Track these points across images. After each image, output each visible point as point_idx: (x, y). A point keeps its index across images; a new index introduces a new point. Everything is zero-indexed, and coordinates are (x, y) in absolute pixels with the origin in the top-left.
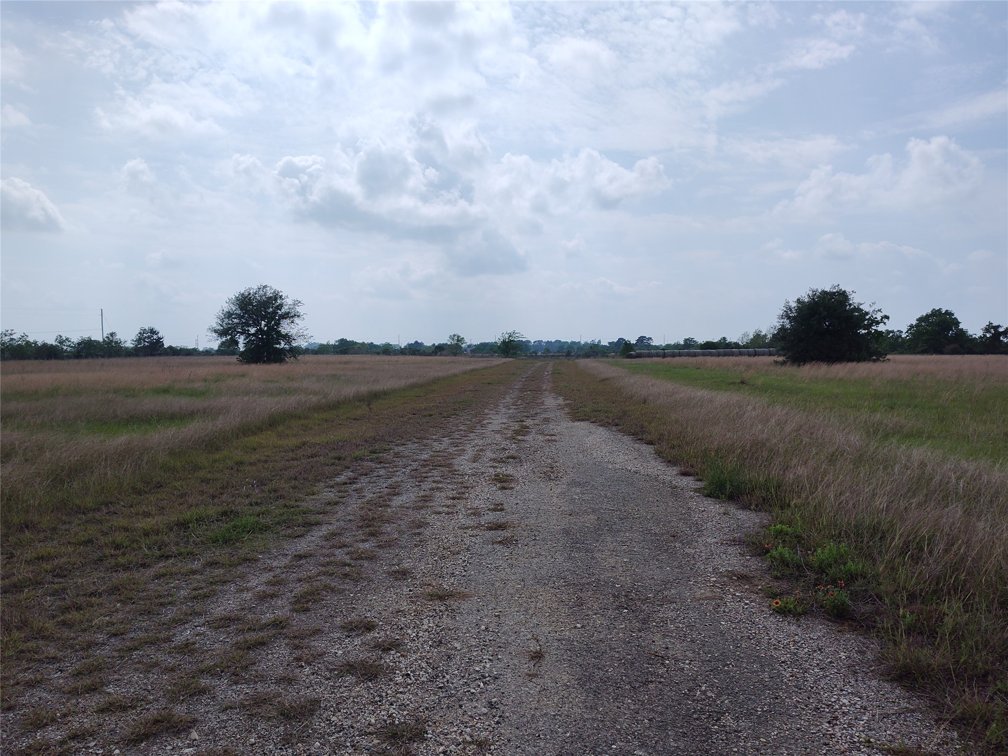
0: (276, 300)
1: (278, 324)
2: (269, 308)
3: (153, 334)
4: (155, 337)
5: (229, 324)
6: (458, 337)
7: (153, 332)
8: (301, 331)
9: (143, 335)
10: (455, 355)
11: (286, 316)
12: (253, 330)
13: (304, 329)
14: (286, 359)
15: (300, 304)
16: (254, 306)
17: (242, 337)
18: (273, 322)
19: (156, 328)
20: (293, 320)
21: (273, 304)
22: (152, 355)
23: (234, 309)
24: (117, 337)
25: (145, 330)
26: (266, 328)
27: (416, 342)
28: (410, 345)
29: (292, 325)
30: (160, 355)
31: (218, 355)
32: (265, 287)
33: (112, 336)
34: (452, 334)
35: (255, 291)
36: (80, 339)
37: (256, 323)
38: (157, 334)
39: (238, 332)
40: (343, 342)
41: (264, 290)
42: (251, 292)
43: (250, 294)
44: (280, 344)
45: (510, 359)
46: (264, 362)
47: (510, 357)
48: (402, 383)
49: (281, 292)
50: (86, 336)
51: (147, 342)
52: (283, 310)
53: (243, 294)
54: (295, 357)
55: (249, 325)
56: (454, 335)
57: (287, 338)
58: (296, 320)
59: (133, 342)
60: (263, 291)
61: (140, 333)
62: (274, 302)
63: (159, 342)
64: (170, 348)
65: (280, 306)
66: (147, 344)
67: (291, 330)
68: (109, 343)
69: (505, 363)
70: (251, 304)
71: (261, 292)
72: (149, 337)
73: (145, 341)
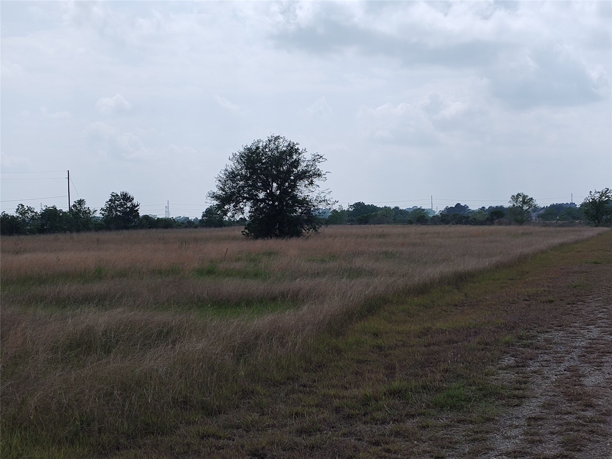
0: (291, 156)
1: (294, 187)
2: (282, 166)
3: (126, 201)
4: (129, 204)
5: (233, 187)
6: (524, 197)
7: (126, 198)
8: (322, 195)
9: (114, 203)
10: (520, 222)
11: (304, 175)
12: (262, 195)
13: (326, 192)
14: (304, 231)
15: (321, 160)
16: (263, 164)
17: (249, 204)
18: (287, 184)
19: (131, 194)
20: (312, 181)
21: (287, 160)
22: (127, 228)
23: (239, 167)
24: (85, 206)
25: (117, 195)
26: (278, 192)
27: (458, 205)
28: (448, 209)
29: (310, 188)
30: (135, 227)
31: (203, 226)
32: (277, 138)
33: (80, 204)
34: (515, 194)
35: (264, 144)
36: (44, 209)
37: (266, 186)
38: (131, 201)
39: (244, 198)
40: (359, 207)
41: (276, 143)
42: (260, 145)
43: (258, 148)
44: (296, 211)
45: (605, 229)
46: (277, 236)
47: (602, 226)
48: (486, 263)
49: (297, 144)
50: (50, 205)
51: (120, 211)
52: (300, 168)
53: (249, 149)
54: (315, 228)
55: (257, 189)
56: (519, 195)
57: (304, 202)
58: (316, 181)
59: (103, 212)
60: (274, 144)
61: (110, 200)
62: (288, 158)
63: (134, 210)
64: (146, 217)
65: (296, 164)
66: (119, 214)
67: (310, 194)
68: (77, 213)
69: (599, 234)
70: (260, 161)
71: (272, 146)
72: (121, 205)
73: (117, 211)
